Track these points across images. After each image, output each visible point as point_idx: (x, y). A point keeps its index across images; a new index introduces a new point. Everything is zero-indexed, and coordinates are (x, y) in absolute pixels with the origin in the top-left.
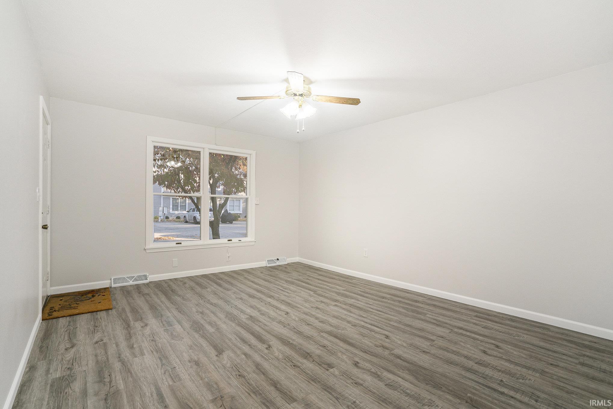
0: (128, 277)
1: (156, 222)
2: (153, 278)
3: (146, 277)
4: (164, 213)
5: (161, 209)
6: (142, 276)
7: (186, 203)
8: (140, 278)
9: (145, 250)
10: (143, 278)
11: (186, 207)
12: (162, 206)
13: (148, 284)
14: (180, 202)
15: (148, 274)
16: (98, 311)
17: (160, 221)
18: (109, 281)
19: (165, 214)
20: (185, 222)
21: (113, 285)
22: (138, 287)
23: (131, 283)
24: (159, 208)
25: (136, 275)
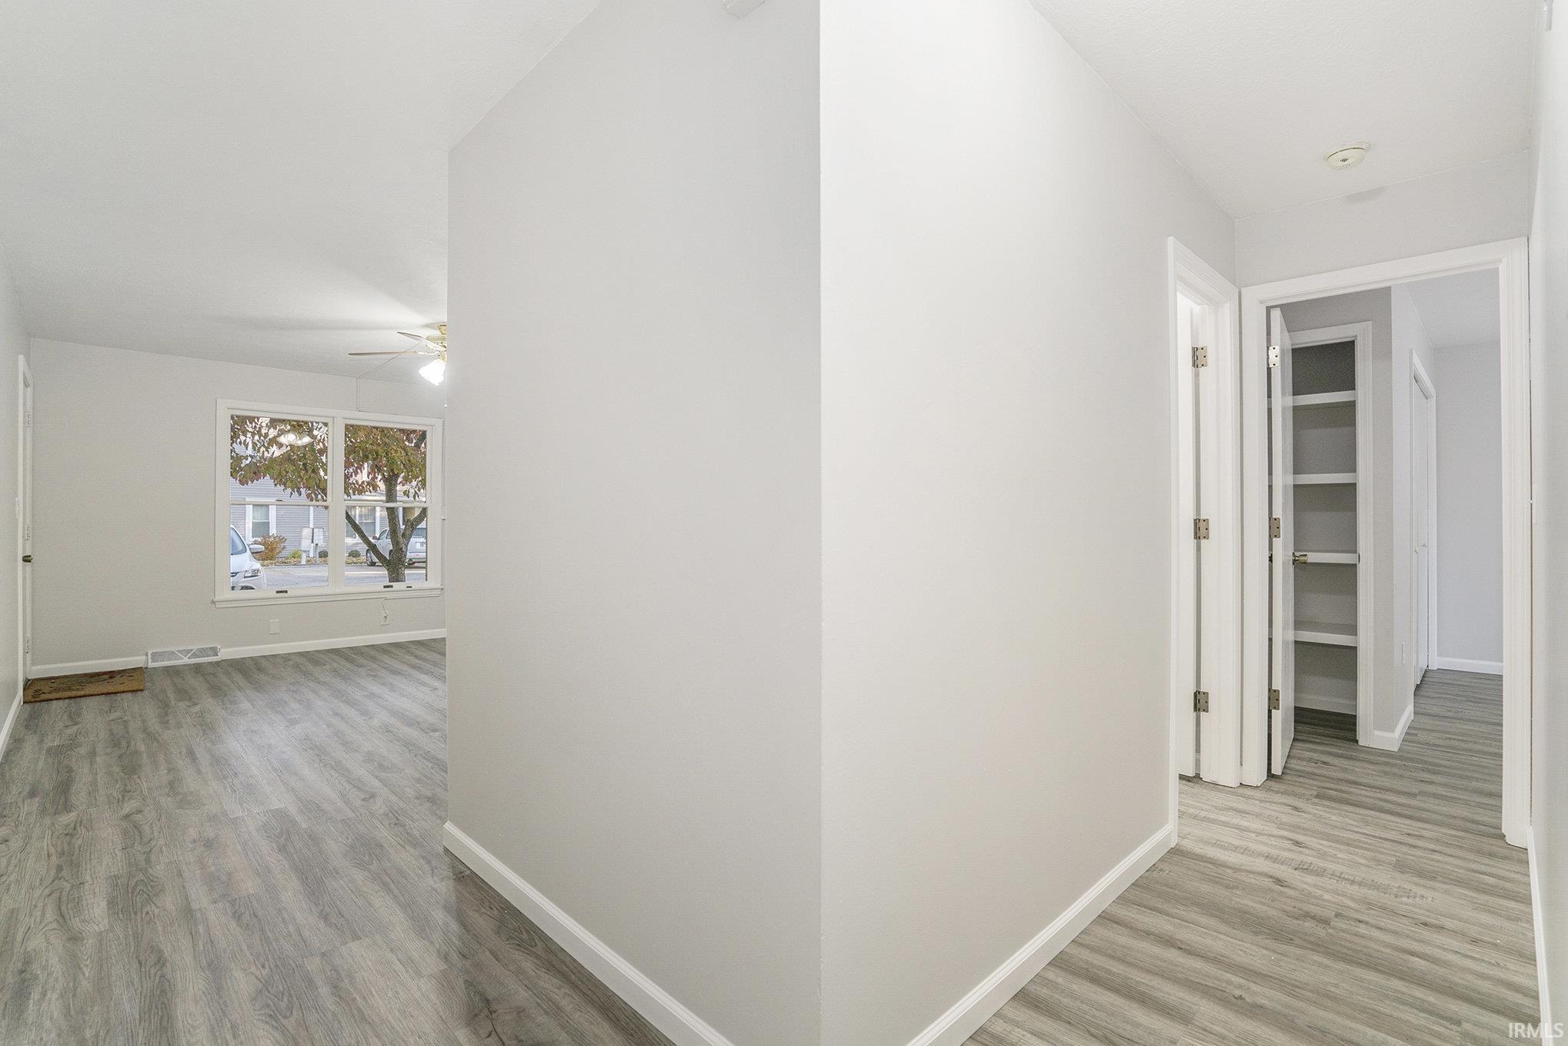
0: (179, 651)
1: (295, 565)
2: (227, 653)
3: (214, 651)
4: (315, 542)
5: (306, 532)
6: (207, 649)
7: (375, 519)
8: (202, 652)
9: (213, 602)
10: (210, 652)
11: (375, 526)
12: (312, 526)
13: (218, 663)
14: (360, 516)
15: (219, 647)
16: (118, 692)
17: (304, 562)
18: (144, 657)
19: (317, 545)
20: (369, 565)
21: (151, 665)
22: (197, 669)
23: (187, 660)
24: (301, 532)
25: (195, 647)
